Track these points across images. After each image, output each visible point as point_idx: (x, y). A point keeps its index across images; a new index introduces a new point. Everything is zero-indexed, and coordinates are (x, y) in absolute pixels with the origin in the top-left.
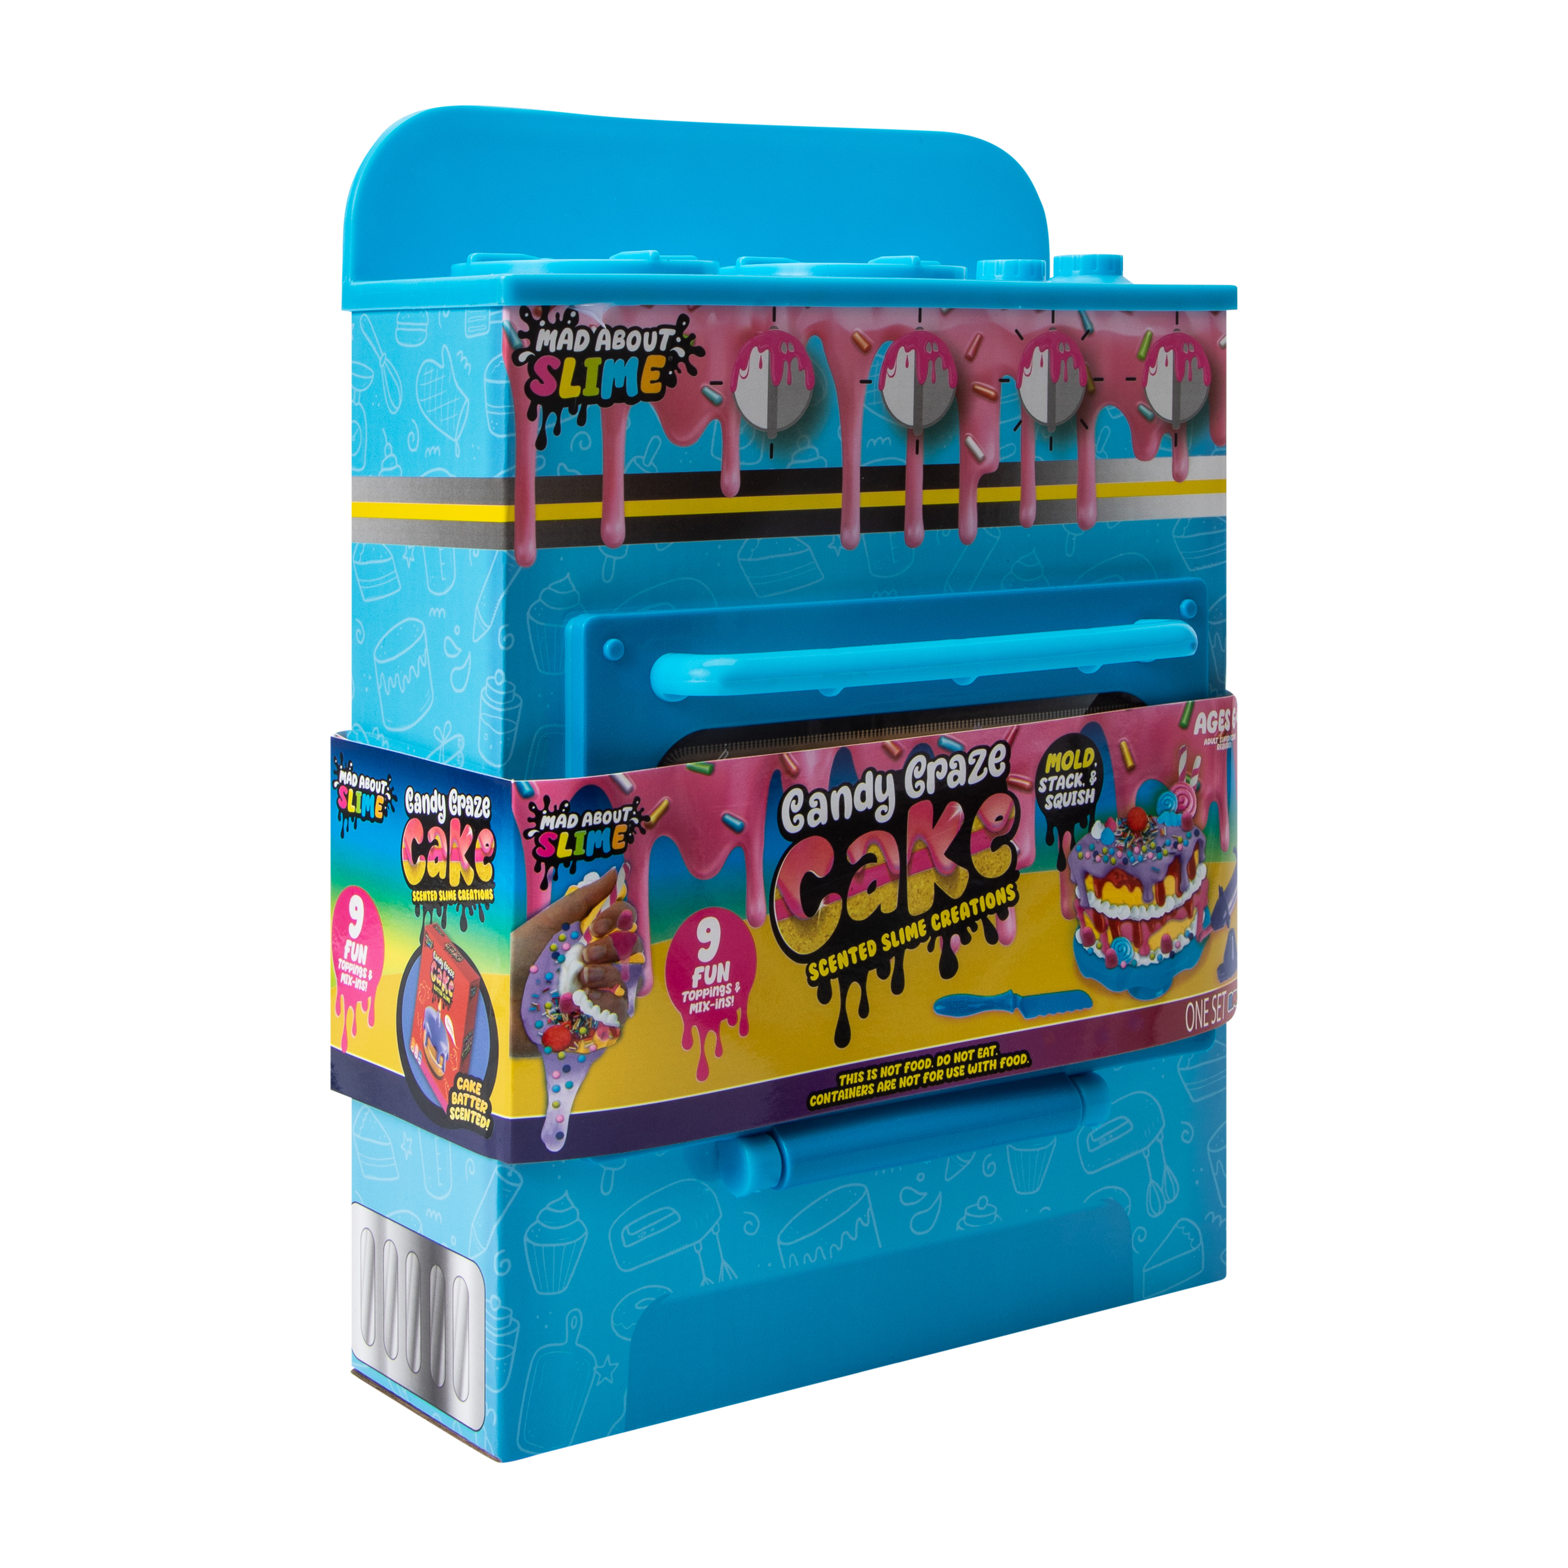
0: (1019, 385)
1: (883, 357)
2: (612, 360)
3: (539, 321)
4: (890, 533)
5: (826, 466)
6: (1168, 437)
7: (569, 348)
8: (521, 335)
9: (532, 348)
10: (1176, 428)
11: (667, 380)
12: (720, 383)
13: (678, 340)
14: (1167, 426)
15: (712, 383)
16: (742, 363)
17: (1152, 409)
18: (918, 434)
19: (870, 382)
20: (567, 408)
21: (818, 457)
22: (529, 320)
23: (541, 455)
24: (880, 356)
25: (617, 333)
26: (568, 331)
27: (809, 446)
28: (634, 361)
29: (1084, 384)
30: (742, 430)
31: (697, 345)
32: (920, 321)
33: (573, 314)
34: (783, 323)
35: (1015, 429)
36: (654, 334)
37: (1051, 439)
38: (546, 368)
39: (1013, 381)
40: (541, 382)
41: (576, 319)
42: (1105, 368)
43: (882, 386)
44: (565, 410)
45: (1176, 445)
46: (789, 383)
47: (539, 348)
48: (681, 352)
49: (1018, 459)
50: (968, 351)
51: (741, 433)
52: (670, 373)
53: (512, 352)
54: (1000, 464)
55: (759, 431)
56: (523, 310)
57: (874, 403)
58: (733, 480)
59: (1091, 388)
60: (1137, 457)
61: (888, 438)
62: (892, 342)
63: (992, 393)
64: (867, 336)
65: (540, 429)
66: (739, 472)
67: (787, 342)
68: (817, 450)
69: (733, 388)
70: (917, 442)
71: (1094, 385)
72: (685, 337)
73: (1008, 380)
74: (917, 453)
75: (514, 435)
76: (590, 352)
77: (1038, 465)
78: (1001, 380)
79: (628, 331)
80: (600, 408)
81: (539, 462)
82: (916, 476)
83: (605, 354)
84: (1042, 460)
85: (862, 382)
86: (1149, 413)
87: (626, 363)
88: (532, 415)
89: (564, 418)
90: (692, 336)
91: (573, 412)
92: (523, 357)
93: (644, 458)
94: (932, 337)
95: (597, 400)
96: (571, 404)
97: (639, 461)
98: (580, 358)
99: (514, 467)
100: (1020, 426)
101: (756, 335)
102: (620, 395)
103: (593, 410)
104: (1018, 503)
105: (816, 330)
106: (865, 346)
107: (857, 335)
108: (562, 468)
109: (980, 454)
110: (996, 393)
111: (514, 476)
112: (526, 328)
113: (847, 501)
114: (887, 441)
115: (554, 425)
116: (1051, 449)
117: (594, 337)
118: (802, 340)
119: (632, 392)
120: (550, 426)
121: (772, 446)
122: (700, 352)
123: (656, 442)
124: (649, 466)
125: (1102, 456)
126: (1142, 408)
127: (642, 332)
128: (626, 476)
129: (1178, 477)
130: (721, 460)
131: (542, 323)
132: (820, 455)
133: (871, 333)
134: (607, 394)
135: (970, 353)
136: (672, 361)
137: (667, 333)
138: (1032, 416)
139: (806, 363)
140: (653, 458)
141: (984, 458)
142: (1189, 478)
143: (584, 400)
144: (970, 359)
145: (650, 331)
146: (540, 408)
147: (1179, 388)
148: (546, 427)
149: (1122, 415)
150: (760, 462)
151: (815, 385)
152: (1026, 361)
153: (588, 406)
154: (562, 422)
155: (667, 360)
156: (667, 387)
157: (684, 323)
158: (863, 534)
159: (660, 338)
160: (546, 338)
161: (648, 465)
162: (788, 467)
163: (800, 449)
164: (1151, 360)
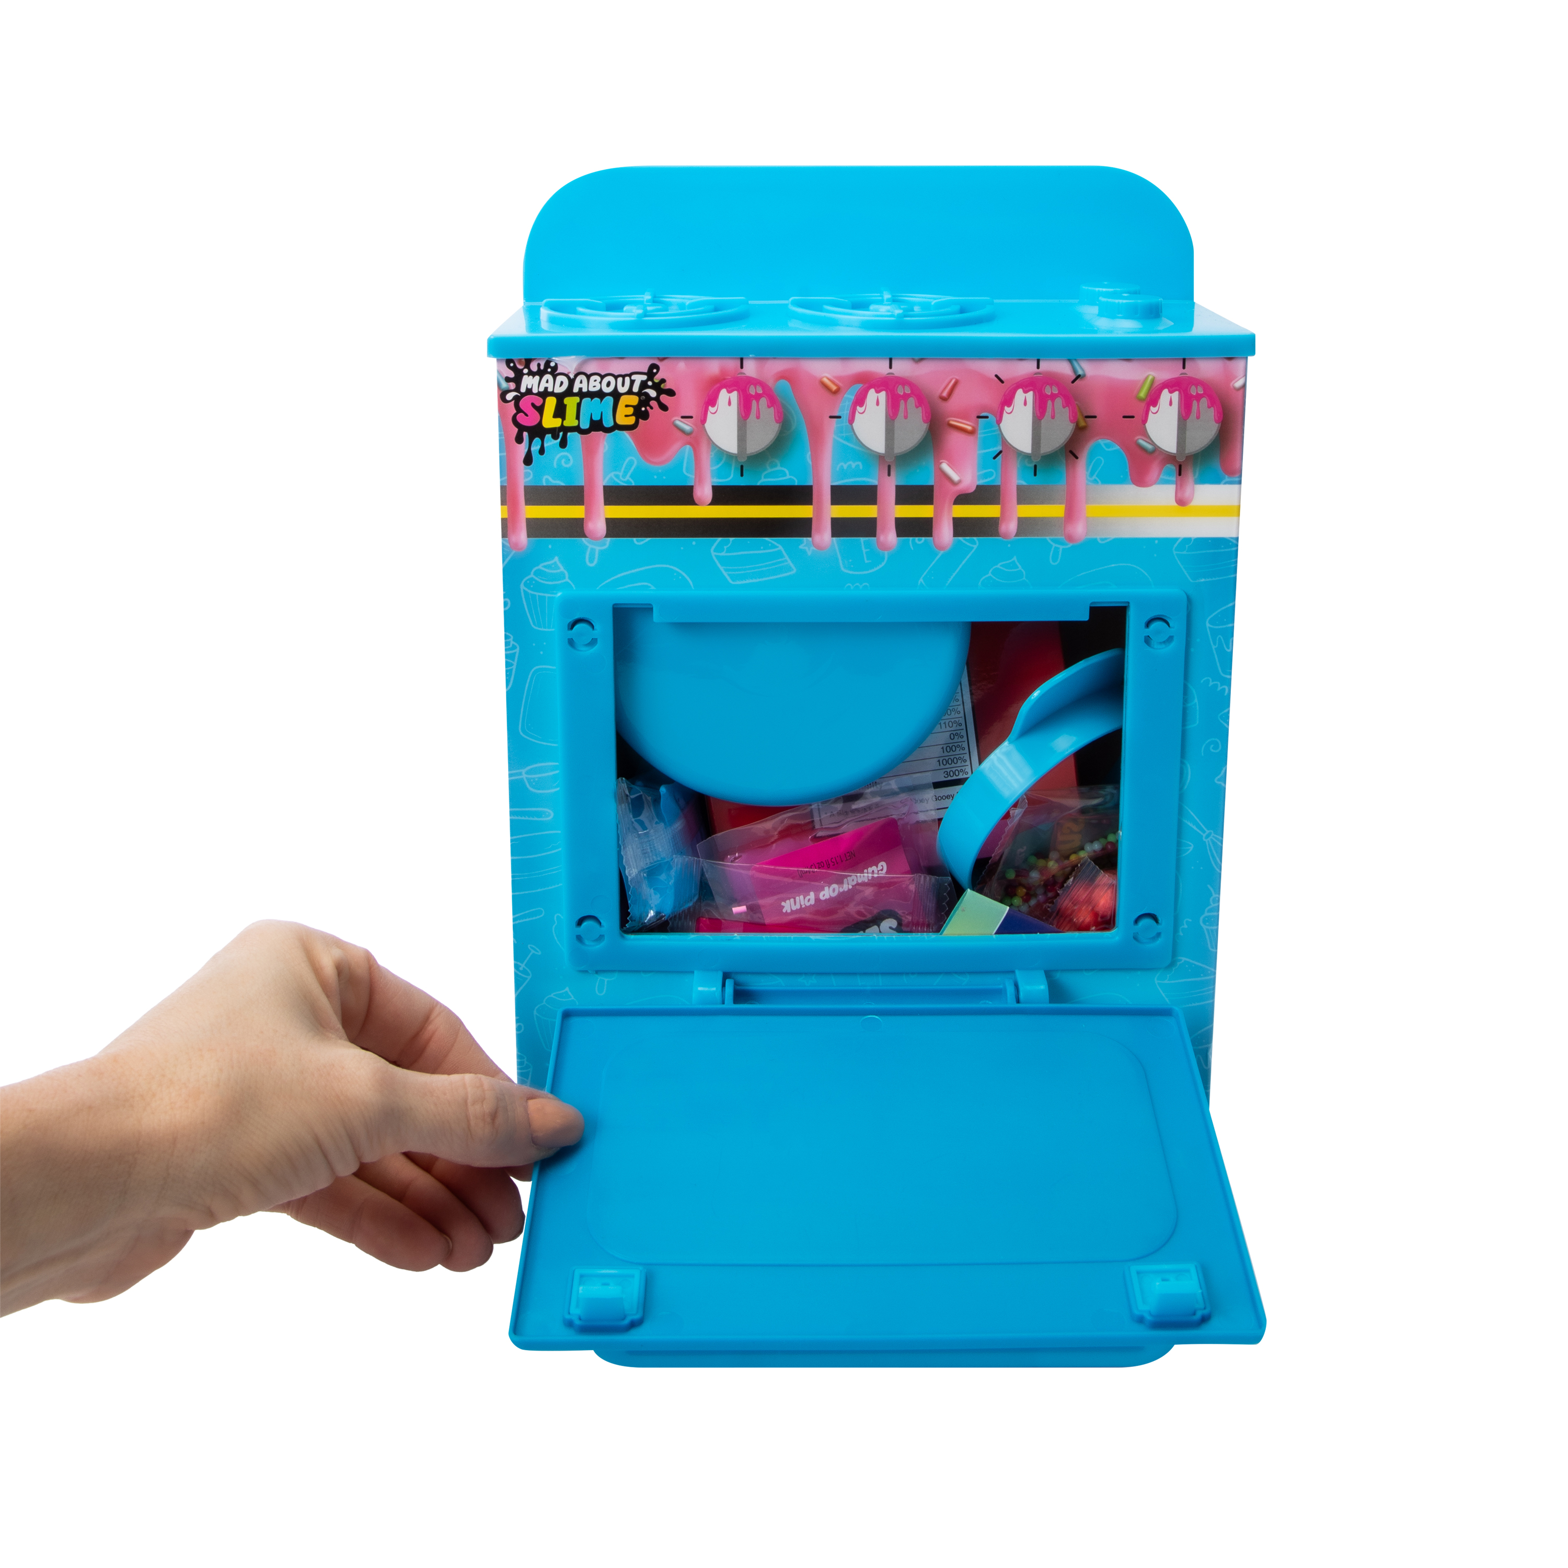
0: (999, 421)
1: (852, 397)
2: (589, 399)
3: (523, 369)
4: (861, 538)
5: (796, 484)
6: (1171, 468)
7: (550, 390)
8: (508, 380)
9: (517, 389)
10: (1181, 459)
11: (640, 413)
12: (691, 417)
13: (650, 383)
14: (1170, 458)
15: (683, 417)
16: (712, 401)
17: (1153, 443)
18: (889, 460)
19: (839, 417)
20: (550, 435)
21: (788, 477)
22: (514, 369)
23: (528, 469)
24: (849, 396)
25: (593, 378)
26: (548, 377)
27: (779, 468)
28: (609, 400)
29: (1074, 419)
30: (712, 454)
31: (667, 388)
32: (891, 367)
33: (552, 364)
34: (751, 369)
35: (995, 458)
36: (627, 379)
37: (1035, 467)
38: (530, 404)
39: (992, 418)
40: (526, 415)
41: (556, 367)
42: (1097, 407)
43: (851, 420)
44: (548, 436)
45: (1180, 474)
46: (758, 417)
47: (523, 390)
48: (653, 393)
49: (998, 483)
50: (942, 392)
51: (711, 457)
52: (643, 409)
53: (500, 392)
54: (977, 486)
55: (730, 456)
56: (508, 362)
57: (844, 435)
58: (705, 492)
59: (1082, 424)
60: (1134, 484)
61: (860, 463)
62: (862, 385)
63: (969, 428)
64: (835, 380)
65: (526, 450)
66: (711, 487)
67: (755, 385)
68: (787, 472)
69: (704, 421)
70: (889, 467)
71: (1086, 422)
72: (656, 381)
73: (987, 417)
74: (889, 475)
75: (505, 454)
76: (569, 392)
77: (1020, 488)
78: (979, 417)
79: (602, 377)
80: (579, 435)
81: (527, 475)
82: (888, 493)
83: (582, 395)
84: (1024, 483)
85: (831, 417)
86: (1149, 447)
87: (601, 401)
88: (519, 440)
89: (547, 443)
90: (663, 381)
91: (555, 437)
92: (510, 396)
93: (621, 474)
94: (903, 381)
95: (577, 429)
96: (554, 432)
97: (617, 476)
98: (560, 397)
99: (506, 478)
100: (1001, 455)
101: (724, 379)
102: (597, 426)
103: (573, 437)
104: (998, 518)
105: (783, 376)
106: (834, 388)
107: (825, 380)
108: (547, 480)
109: (955, 477)
110: (973, 427)
111: (505, 484)
112: (511, 374)
113: (818, 511)
114: (858, 466)
115: (539, 447)
116: (1035, 475)
117: (572, 382)
118: (770, 383)
119: (608, 423)
120: (536, 447)
121: (742, 467)
122: (671, 393)
123: (631, 463)
124: (626, 480)
125: (1095, 481)
126: (1141, 442)
127: (616, 377)
128: (605, 487)
129: (1181, 502)
130: (694, 477)
131: (526, 371)
132: (790, 475)
133: (840, 378)
134: (585, 425)
135: (945, 394)
136: (645, 400)
137: (638, 379)
138: (1013, 447)
139: (773, 401)
140: (629, 474)
141: (960, 482)
142: (1194, 503)
143: (565, 430)
144: (945, 399)
145: (624, 376)
146: (525, 434)
147: (1185, 425)
148: (532, 449)
149: (1117, 447)
150: (732, 479)
151: (783, 419)
152: (1008, 400)
153: (569, 434)
154: (545, 445)
155: (640, 400)
156: (640, 420)
157: (655, 371)
158: (834, 539)
159: (632, 382)
160: (528, 382)
161: (624, 479)
162: (759, 484)
163: (770, 470)
164: (1153, 399)
